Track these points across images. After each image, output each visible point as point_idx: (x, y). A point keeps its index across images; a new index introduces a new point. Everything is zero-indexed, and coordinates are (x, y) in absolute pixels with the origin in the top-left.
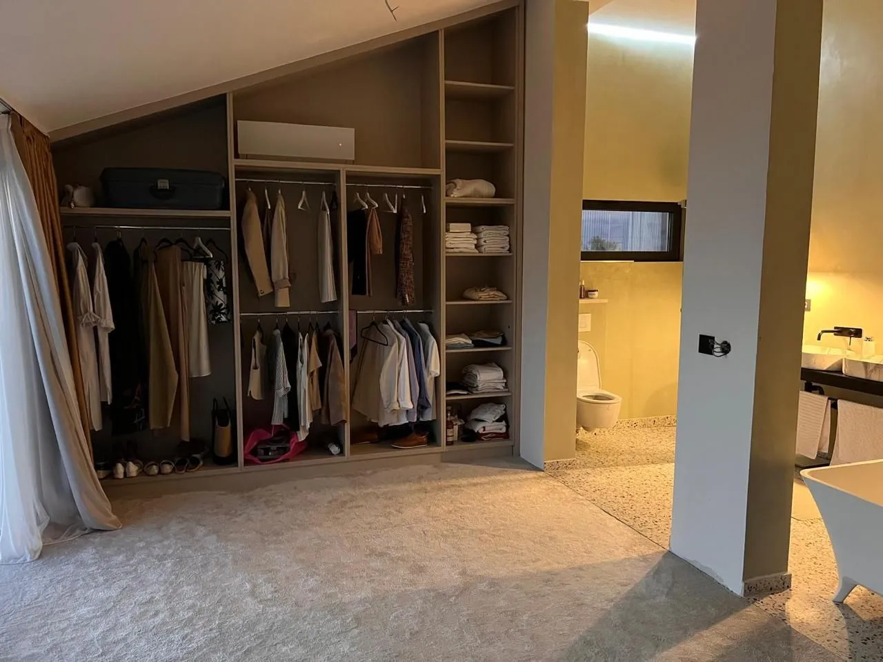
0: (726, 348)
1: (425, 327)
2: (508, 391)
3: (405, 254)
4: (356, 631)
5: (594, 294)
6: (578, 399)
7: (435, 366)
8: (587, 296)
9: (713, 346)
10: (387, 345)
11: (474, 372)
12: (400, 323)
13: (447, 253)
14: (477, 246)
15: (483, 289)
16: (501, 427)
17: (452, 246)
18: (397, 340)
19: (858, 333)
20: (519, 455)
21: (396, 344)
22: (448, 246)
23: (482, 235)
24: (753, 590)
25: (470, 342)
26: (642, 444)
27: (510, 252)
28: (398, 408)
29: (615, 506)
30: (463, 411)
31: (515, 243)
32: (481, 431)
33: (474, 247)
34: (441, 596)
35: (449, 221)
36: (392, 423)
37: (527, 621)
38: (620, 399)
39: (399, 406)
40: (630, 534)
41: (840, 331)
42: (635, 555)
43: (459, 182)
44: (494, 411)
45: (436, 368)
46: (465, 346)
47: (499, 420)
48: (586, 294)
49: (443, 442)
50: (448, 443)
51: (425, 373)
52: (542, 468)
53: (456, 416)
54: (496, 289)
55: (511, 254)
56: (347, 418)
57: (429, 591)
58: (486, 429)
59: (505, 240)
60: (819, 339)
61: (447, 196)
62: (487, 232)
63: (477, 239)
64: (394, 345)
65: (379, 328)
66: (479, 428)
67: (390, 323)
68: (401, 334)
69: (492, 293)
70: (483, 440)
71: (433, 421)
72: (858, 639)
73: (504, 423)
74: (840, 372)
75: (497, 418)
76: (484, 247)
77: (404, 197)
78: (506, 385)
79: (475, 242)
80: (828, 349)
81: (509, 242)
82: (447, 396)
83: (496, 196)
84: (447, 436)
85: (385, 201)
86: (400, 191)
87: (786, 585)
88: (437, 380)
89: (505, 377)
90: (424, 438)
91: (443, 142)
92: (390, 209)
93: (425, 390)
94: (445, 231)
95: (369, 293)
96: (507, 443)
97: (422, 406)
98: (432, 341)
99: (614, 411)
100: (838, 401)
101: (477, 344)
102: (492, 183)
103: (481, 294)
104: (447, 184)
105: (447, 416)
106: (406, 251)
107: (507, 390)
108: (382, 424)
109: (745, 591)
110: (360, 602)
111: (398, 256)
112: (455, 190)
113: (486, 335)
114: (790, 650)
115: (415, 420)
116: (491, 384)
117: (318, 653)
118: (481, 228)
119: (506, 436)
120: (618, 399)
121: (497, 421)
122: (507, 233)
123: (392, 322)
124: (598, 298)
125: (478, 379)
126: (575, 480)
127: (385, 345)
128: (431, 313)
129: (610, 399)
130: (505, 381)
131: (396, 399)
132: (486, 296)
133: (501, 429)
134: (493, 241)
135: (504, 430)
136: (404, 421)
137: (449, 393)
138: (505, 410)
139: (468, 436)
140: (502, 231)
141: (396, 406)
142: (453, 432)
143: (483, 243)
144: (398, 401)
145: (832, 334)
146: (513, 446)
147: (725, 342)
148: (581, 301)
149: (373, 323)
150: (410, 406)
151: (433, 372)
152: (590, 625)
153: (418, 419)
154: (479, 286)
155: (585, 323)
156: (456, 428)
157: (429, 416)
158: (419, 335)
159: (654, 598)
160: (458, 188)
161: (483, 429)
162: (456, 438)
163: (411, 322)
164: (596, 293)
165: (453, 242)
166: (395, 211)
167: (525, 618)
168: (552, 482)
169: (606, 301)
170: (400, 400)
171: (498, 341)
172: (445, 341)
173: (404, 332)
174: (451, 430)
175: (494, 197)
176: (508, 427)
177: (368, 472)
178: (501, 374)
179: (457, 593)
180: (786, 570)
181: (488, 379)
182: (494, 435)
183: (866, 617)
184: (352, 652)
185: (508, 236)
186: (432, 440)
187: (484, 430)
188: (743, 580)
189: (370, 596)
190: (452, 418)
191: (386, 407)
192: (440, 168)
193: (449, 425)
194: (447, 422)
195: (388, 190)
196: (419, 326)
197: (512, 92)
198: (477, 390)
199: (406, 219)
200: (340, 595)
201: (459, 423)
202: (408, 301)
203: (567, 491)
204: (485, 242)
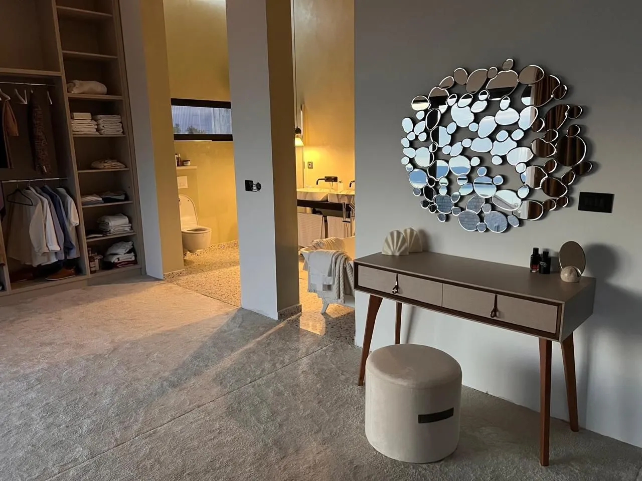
0: (259, 187)
1: (62, 190)
2: (134, 232)
3: (38, 136)
4: (39, 386)
5: (187, 163)
6: (182, 232)
7: (74, 218)
8: (183, 165)
9: (252, 186)
10: (32, 205)
11: (106, 221)
12: (41, 188)
13: (73, 134)
14: (98, 130)
15: (106, 161)
16: (130, 256)
17: (78, 130)
18: (39, 200)
19: (335, 179)
20: (146, 273)
21: (40, 203)
22: (74, 130)
23: (100, 122)
24: (283, 315)
25: (101, 199)
26: (227, 257)
27: (124, 134)
28: (48, 251)
29: (210, 291)
30: (101, 250)
31: (127, 127)
32: (116, 261)
33: (95, 130)
34: (98, 356)
35: (73, 110)
36: (43, 263)
37: (157, 356)
38: (211, 229)
39: (49, 250)
40: (219, 303)
41: (328, 179)
42: (221, 313)
43: (77, 82)
44: (125, 247)
45: (76, 220)
46: (97, 202)
47: (129, 252)
48: (182, 163)
49: (88, 271)
50: (92, 272)
51: (67, 223)
52: (162, 278)
53: (96, 254)
54: (116, 160)
55: (124, 135)
56: (4, 261)
57: (89, 355)
58: (120, 259)
59: (120, 125)
60: (317, 184)
61: (68, 92)
62: (104, 120)
63: (97, 125)
64: (38, 205)
65: (23, 193)
66: (114, 259)
67: (32, 189)
68: (43, 196)
69: (114, 163)
70: (118, 267)
71: (78, 258)
72: (330, 327)
73: (133, 254)
74: (327, 201)
75: (127, 251)
76: (103, 130)
77: (32, 92)
78: (132, 228)
79: (96, 127)
80: (322, 189)
81: (122, 127)
82: (87, 239)
83: (107, 94)
84: (90, 267)
85: (16, 96)
86: (27, 87)
87: (299, 310)
88: (77, 228)
89: (130, 222)
90: (72, 271)
91: (60, 52)
92: (21, 102)
93: (69, 237)
94: (70, 118)
95: (11, 165)
96: (137, 267)
97: (67, 248)
98: (70, 200)
99: (207, 238)
100: (328, 217)
101: (106, 200)
102: (104, 84)
103: (105, 164)
104: (67, 83)
105: (89, 254)
106: (39, 133)
107: (132, 231)
108: (35, 264)
109: (279, 317)
110: (39, 371)
111: (32, 137)
112: (75, 88)
113: (113, 194)
114: (298, 337)
115: (63, 258)
116: (121, 228)
117: (13, 402)
118: (99, 117)
119: (135, 262)
120: (209, 230)
121: (128, 253)
122: (120, 121)
123: (34, 188)
124: (190, 165)
125: (110, 225)
126: (184, 282)
127: (30, 205)
128: (66, 180)
129: (204, 230)
130: (130, 225)
131: (45, 245)
132: (109, 166)
133: (131, 258)
134: (110, 126)
135: (133, 259)
136: (54, 260)
137: (88, 237)
138: (133, 245)
139: (107, 265)
140: (115, 119)
141: (46, 250)
142: (95, 264)
143: (102, 128)
144: (47, 246)
145: (324, 180)
146: (141, 268)
147: (258, 183)
148: (178, 168)
149: (18, 190)
150: (58, 249)
151: (74, 223)
152: (195, 349)
153: (65, 257)
154: (103, 159)
155: (182, 182)
156: (97, 261)
157: (74, 255)
158: (58, 197)
159: (232, 330)
160: (77, 86)
161: (117, 260)
162: (97, 268)
163: (50, 187)
164: (189, 162)
165: (77, 127)
166: (26, 103)
167: (155, 355)
168: (170, 285)
169: (195, 167)
170: (48, 245)
171: (122, 197)
172: (80, 200)
173: (44, 194)
174: (93, 263)
175: (106, 94)
176: (136, 256)
177: (29, 300)
178: (127, 220)
179: (109, 353)
180: (299, 303)
181: (117, 225)
182: (126, 263)
183: (334, 316)
184: (38, 396)
185: (121, 122)
186: (79, 271)
187: (119, 260)
188: (278, 311)
189: (46, 366)
190: (93, 255)
191: (37, 251)
192: (59, 71)
193: (91, 259)
194: (89, 257)
195: (18, 87)
196: (57, 190)
197: (112, 18)
198: (110, 233)
199: (36, 109)
200: (22, 371)
201: (99, 258)
202: (46, 171)
203: (180, 289)
204: (103, 126)
